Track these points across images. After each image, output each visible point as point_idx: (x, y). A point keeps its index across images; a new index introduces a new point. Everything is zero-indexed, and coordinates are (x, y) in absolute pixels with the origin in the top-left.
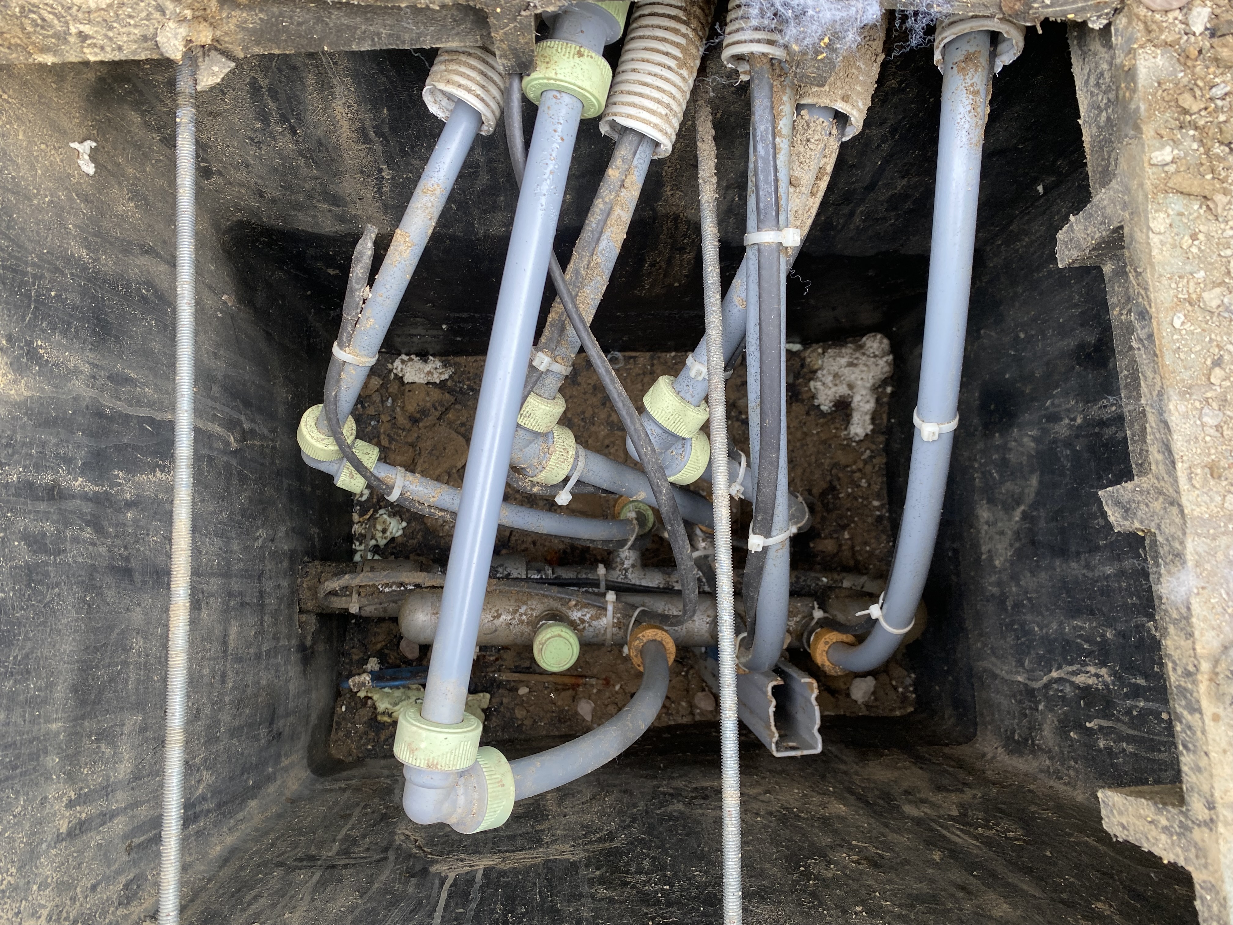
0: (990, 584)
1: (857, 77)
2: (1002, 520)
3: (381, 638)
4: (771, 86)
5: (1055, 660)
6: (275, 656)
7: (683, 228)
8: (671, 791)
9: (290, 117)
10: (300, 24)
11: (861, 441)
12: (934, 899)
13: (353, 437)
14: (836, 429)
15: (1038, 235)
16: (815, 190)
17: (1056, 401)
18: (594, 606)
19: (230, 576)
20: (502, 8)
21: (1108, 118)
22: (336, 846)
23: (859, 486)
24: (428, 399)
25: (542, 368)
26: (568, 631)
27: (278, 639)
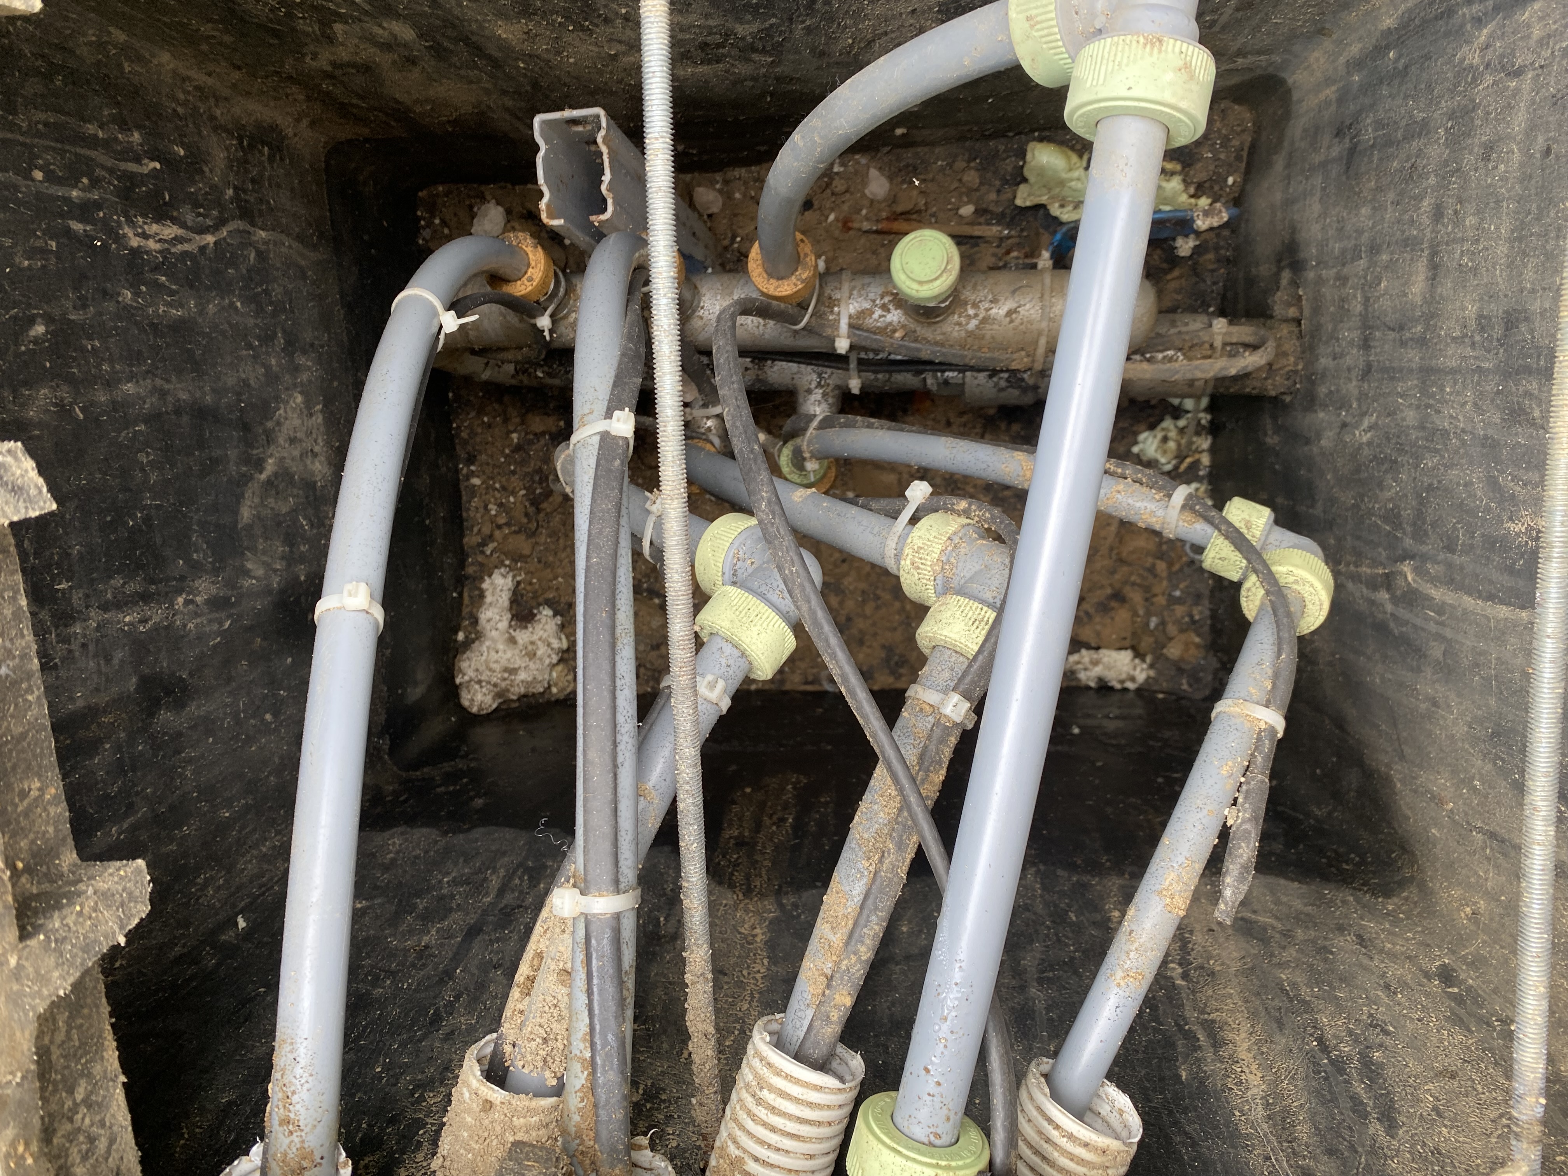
0: (309, 369)
1: (471, 1137)
2: (293, 459)
3: (1173, 285)
4: (596, 1139)
5: (210, 259)
6: (1343, 252)
8: (755, 57)
9: (1329, 1069)
11: (496, 567)
13: (1246, 585)
14: (531, 584)
15: (249, 856)
16: (536, 962)
17: (214, 627)
18: (867, 331)
19: (1421, 369)
21: (71, 1092)
23: (501, 505)
24: (1098, 627)
25: (956, 698)
26: (908, 291)
27: (1338, 277)
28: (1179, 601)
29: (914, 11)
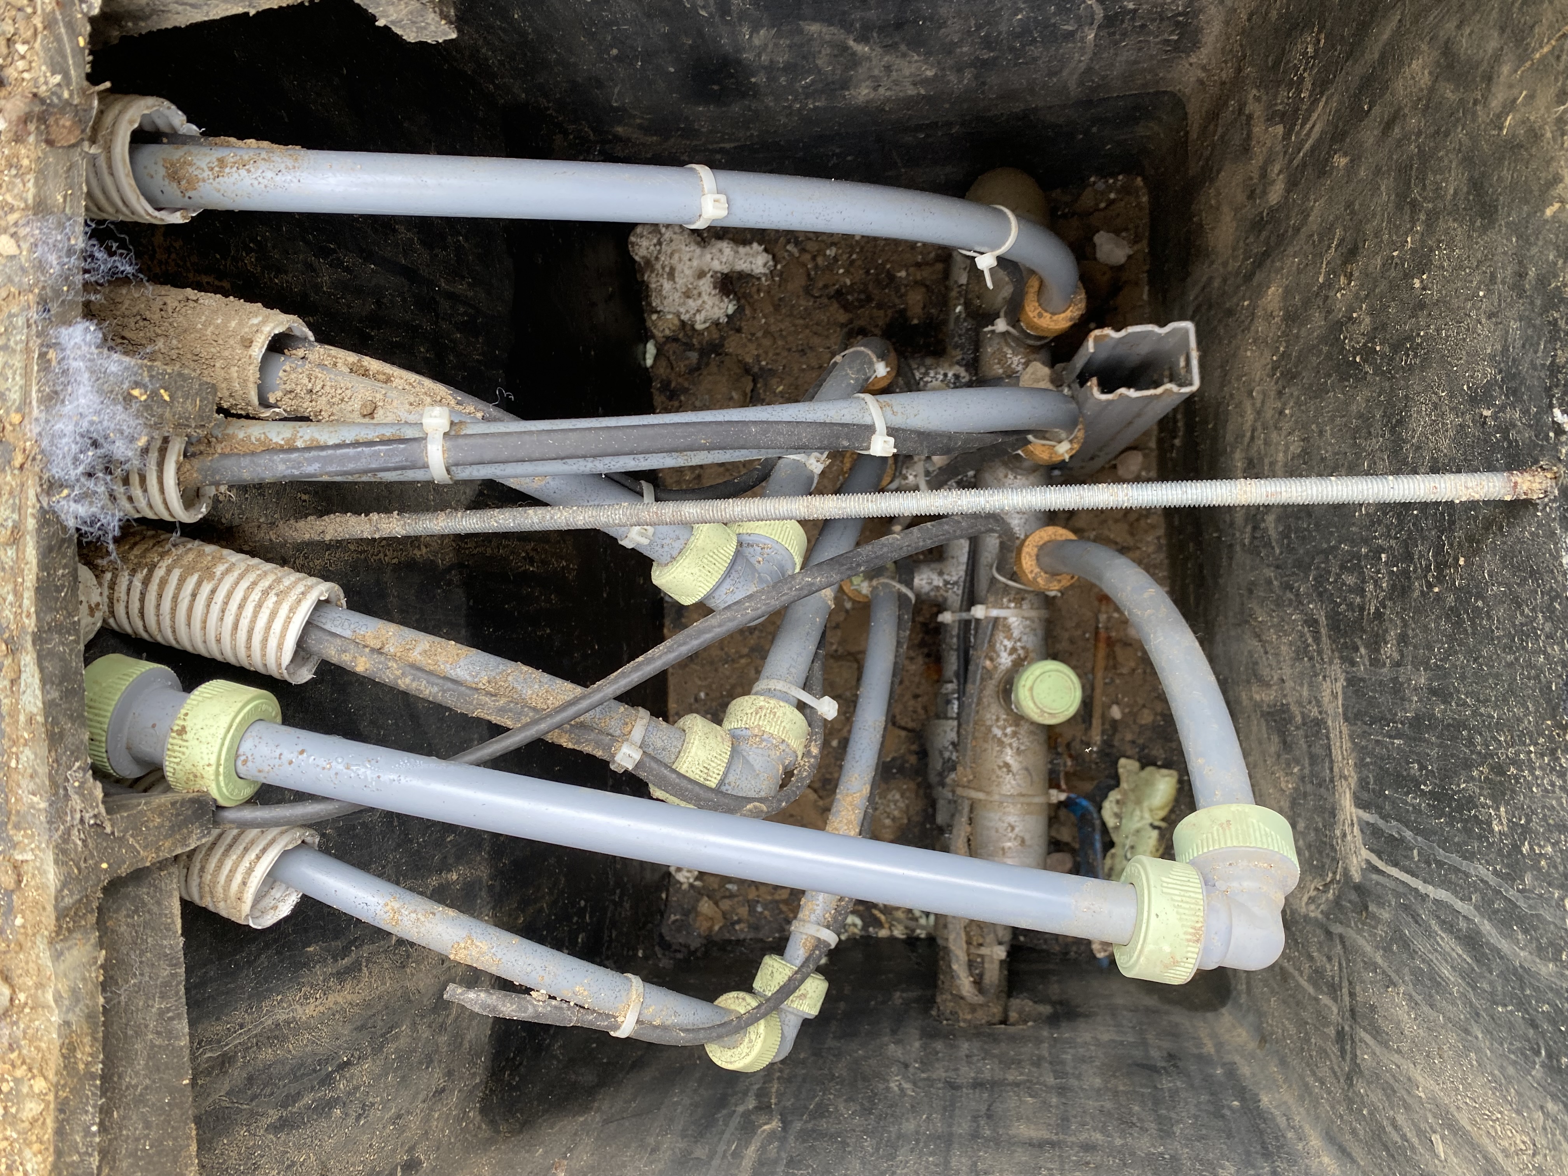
0: (960, 82)
1: (217, 327)
2: (869, 69)
4: (223, 455)
6: (1063, 1063)
8: (1249, 529)
9: (323, 1073)
10: (147, 1125)
11: (774, 257)
12: (1403, 171)
13: (748, 997)
14: (759, 291)
16: (381, 377)
17: (700, 3)
18: (992, 635)
19: (951, 1134)
20: (102, 861)
22: (1324, 999)
23: (836, 259)
25: (637, 756)
26: (1024, 677)
27: (1040, 1058)
28: (752, 910)
29: (1283, 681)
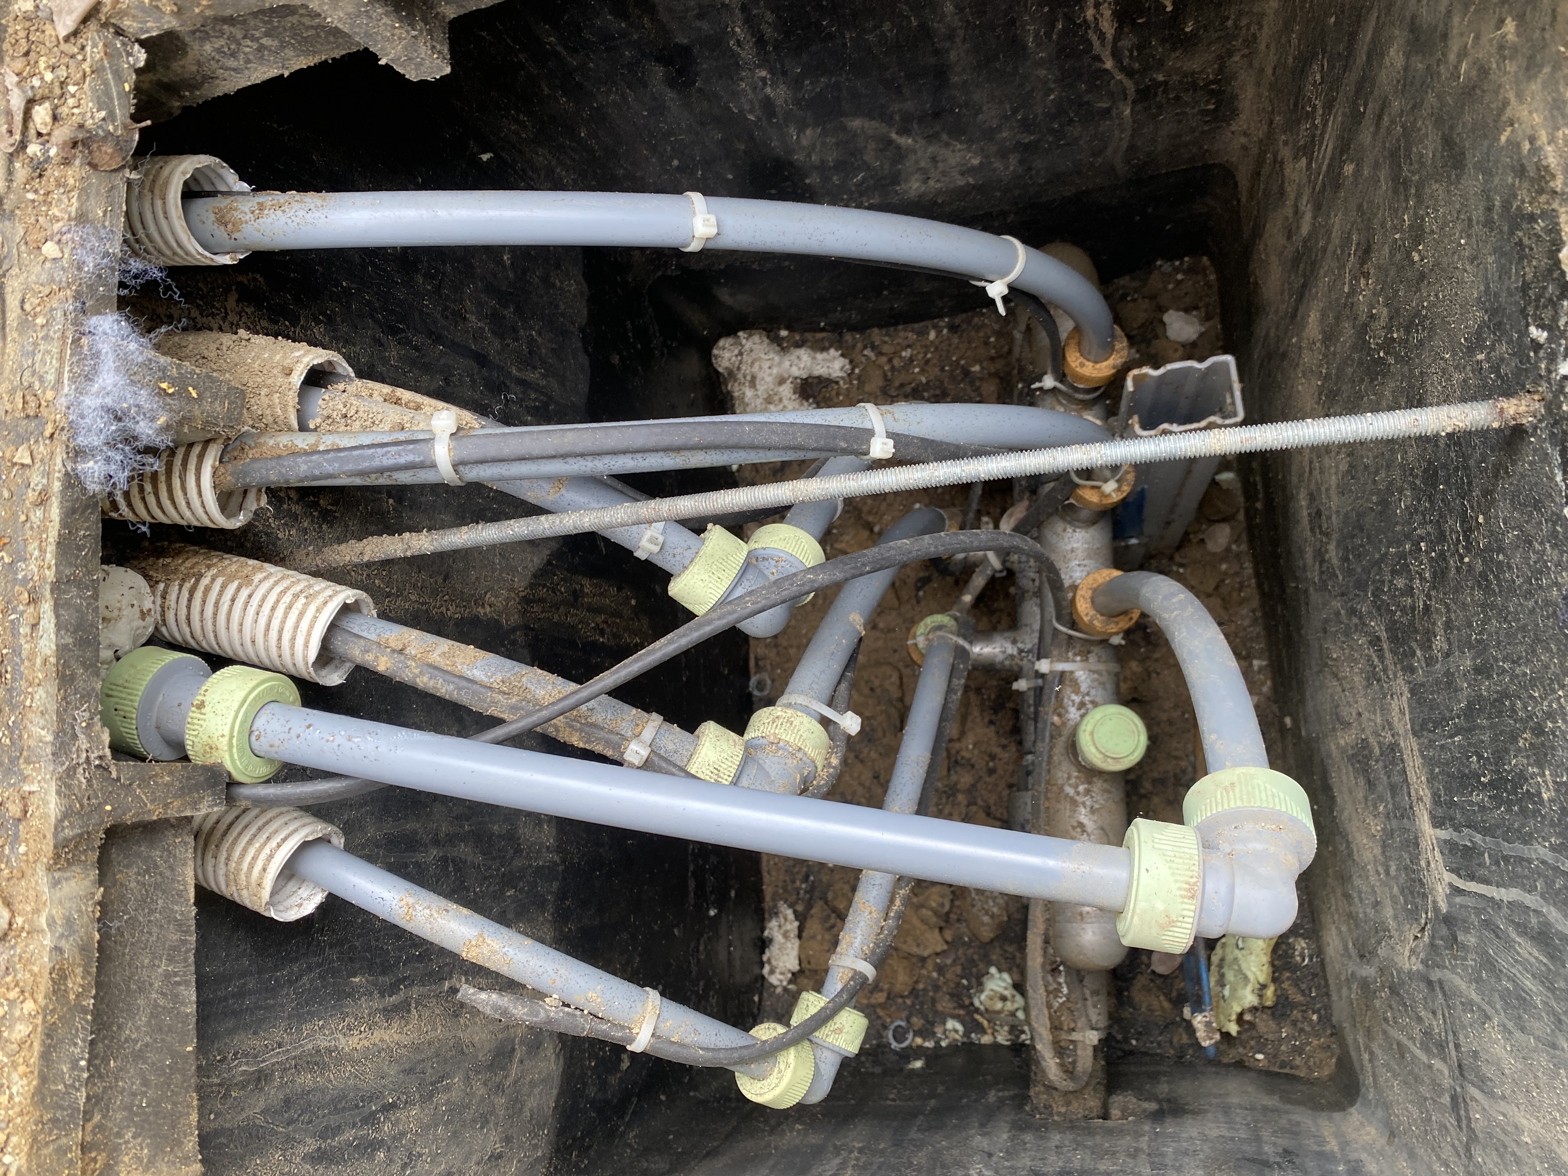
0: (1007, 168)
1: (264, 361)
2: (917, 162)
3: (1155, 1001)
4: (254, 460)
5: (1090, 66)
6: (1163, 1155)
7: (542, 592)
8: (1317, 565)
9: (366, 1111)
10: (145, 1083)
11: (851, 362)
14: (838, 394)
15: (550, 157)
16: (413, 405)
17: (747, 107)
18: (1059, 690)
20: (106, 803)
22: (1436, 1063)
23: (911, 359)
24: (819, 937)
25: (645, 753)
26: (1087, 725)
27: (1137, 1150)
